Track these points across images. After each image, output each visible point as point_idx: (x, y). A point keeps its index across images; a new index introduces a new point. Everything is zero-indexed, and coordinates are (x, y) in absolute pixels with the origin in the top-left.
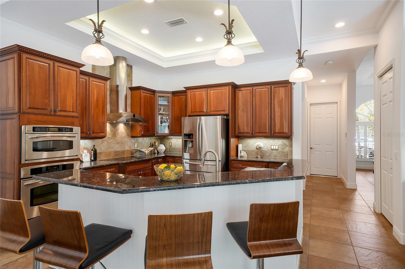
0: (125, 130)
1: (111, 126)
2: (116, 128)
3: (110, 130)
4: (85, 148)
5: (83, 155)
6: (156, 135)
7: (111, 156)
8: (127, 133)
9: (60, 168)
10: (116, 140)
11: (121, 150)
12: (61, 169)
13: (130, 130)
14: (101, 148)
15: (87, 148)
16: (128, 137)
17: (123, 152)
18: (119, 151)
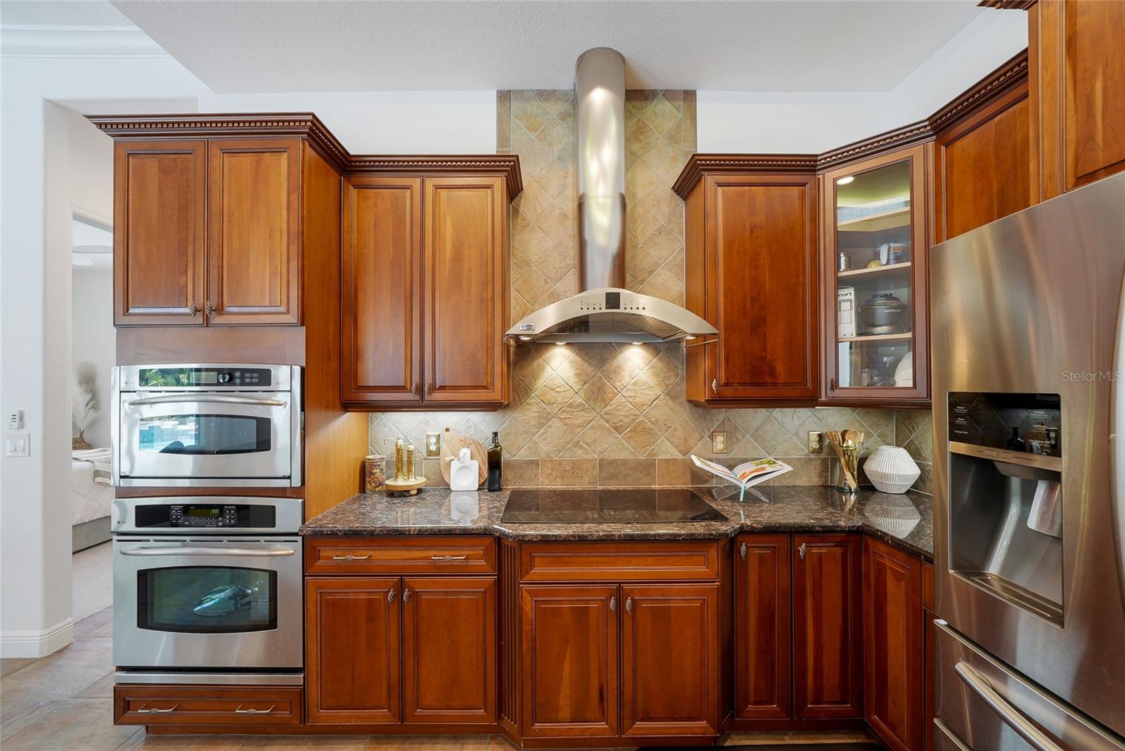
0: (656, 375)
1: (583, 359)
2: (605, 368)
3: (578, 375)
4: (465, 443)
5: (455, 465)
6: (823, 398)
7: (582, 477)
8: (668, 386)
9: (228, 517)
10: (605, 416)
11: (631, 457)
12: (230, 519)
13: (682, 371)
14: (536, 443)
15: (473, 440)
16: (671, 403)
17: (648, 467)
18: (624, 463)
